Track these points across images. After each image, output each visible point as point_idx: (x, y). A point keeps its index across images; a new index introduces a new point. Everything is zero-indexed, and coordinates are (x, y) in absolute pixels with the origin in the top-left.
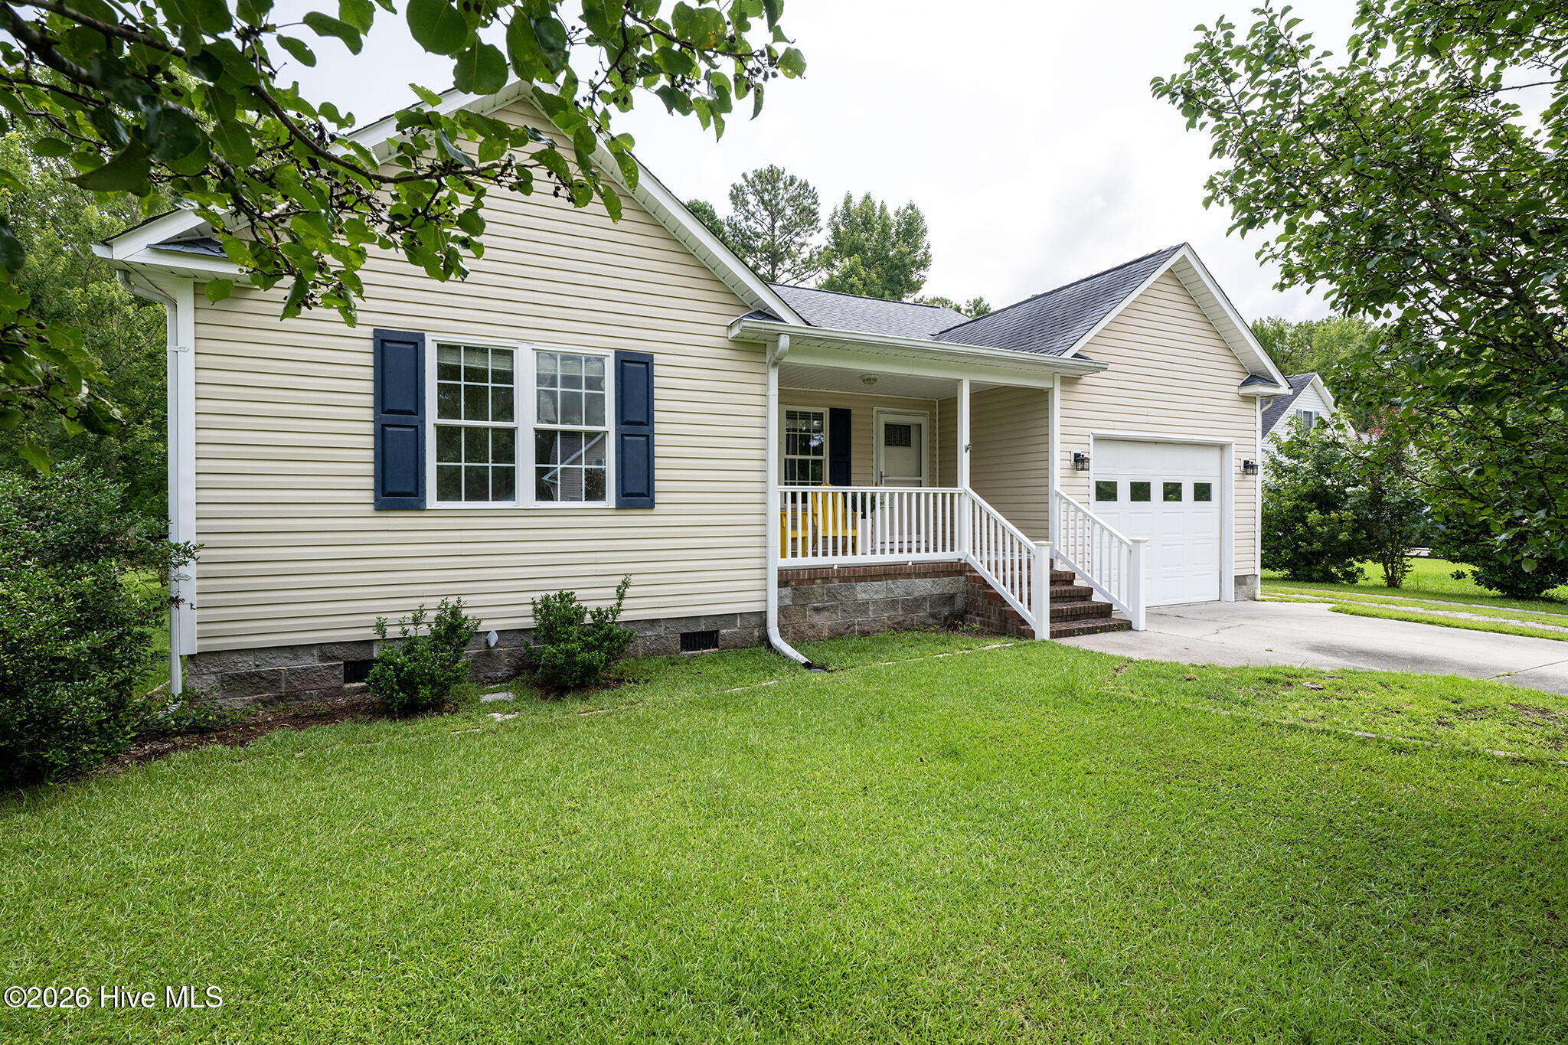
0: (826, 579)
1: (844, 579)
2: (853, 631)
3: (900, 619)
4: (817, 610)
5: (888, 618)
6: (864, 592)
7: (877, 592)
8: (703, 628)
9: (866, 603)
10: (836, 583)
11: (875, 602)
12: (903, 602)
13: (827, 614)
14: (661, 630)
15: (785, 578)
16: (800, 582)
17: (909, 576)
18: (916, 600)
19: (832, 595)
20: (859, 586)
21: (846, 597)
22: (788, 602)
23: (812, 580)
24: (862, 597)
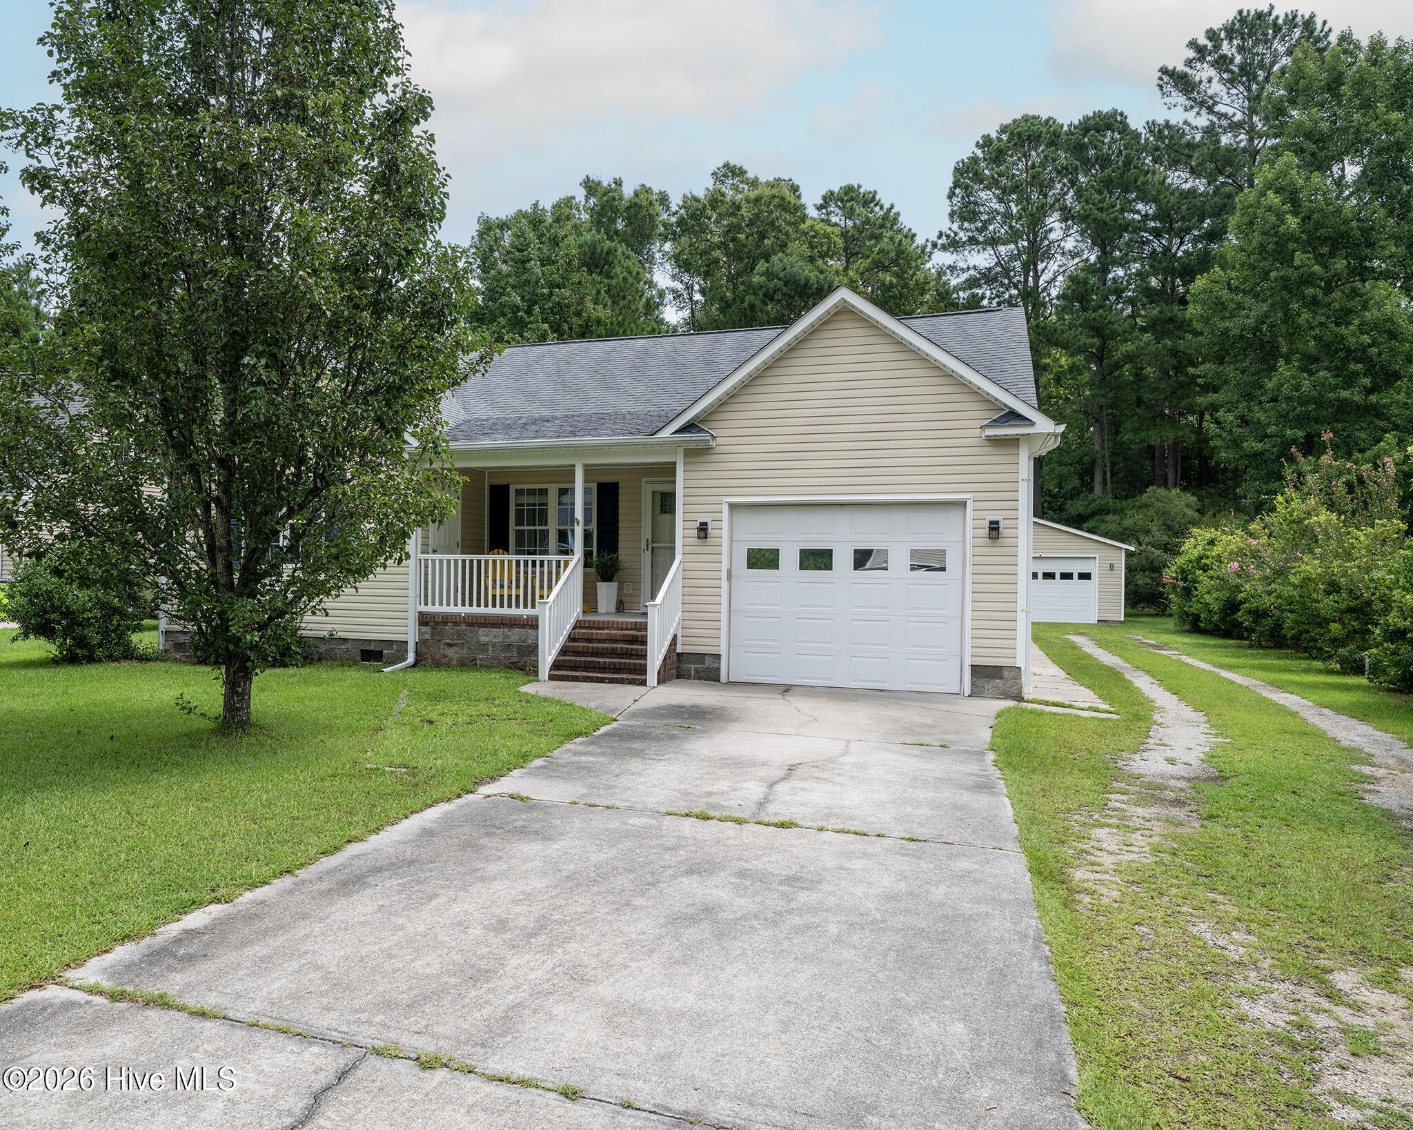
0: (456, 623)
1: (470, 625)
2: (476, 664)
3: (515, 660)
4: (450, 645)
5: (505, 658)
6: (485, 635)
7: (495, 637)
8: (372, 648)
9: (486, 644)
10: (463, 627)
11: (494, 645)
12: (518, 647)
13: (457, 649)
14: (349, 646)
15: (424, 620)
16: (437, 623)
17: (523, 626)
18: (529, 646)
19: (460, 636)
20: (481, 631)
21: (470, 638)
22: (428, 637)
23: (446, 623)
24: (483, 639)
